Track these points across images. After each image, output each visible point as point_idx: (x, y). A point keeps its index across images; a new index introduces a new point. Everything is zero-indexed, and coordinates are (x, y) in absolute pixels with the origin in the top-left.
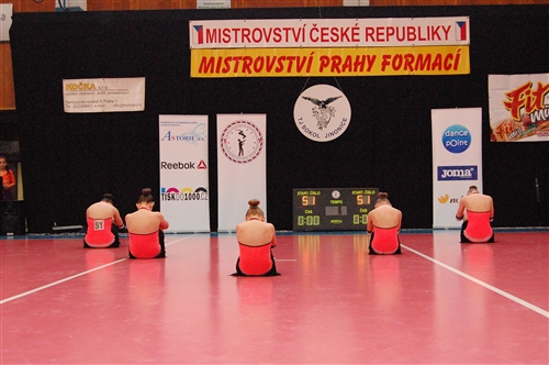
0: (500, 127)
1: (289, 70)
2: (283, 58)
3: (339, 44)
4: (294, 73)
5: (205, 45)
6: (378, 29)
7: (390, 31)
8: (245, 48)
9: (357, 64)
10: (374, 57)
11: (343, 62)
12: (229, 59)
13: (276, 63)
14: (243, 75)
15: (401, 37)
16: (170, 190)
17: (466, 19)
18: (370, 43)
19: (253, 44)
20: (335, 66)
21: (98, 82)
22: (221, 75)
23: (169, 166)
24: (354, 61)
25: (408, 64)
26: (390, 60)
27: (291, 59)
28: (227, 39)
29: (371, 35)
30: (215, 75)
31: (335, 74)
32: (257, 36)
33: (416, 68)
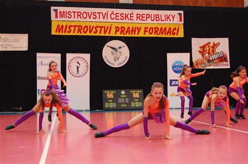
0: (197, 62)
1: (100, 33)
2: (97, 27)
3: (124, 21)
4: (102, 34)
5: (59, 19)
6: (142, 15)
7: (148, 16)
8: (79, 21)
9: (132, 31)
10: (140, 28)
11: (126, 30)
12: (71, 26)
13: (94, 29)
14: (78, 34)
15: (153, 19)
16: (42, 90)
17: (182, 12)
18: (139, 21)
19: (83, 20)
20: (122, 32)
21: (3, 36)
22: (67, 34)
23: (42, 78)
24: (131, 29)
25: (156, 32)
26: (148, 30)
27: (101, 27)
28: (70, 16)
29: (139, 17)
30: (64, 34)
31: (122, 35)
32: (85, 16)
33: (160, 34)
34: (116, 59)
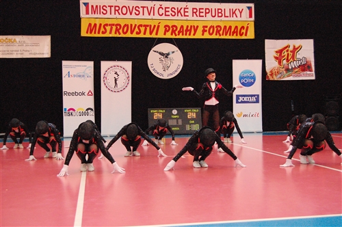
0: (271, 71)
1: (145, 34)
2: (141, 25)
3: (176, 18)
4: (148, 35)
5: (90, 15)
6: (200, 9)
7: (207, 11)
8: (117, 18)
9: (187, 30)
10: (198, 27)
11: (178, 29)
12: (107, 25)
13: (137, 28)
14: (116, 36)
15: (214, 15)
16: (69, 110)
17: (252, 5)
18: (195, 18)
19: (122, 16)
20: (173, 32)
21: (18, 38)
22: (101, 35)
23: (69, 94)
24: (185, 28)
25: (218, 32)
26: (207, 29)
27: (146, 26)
28: (105, 12)
29: (195, 13)
30: (97, 35)
31: (174, 37)
32: (124, 11)
33: (223, 34)
34: (166, 68)
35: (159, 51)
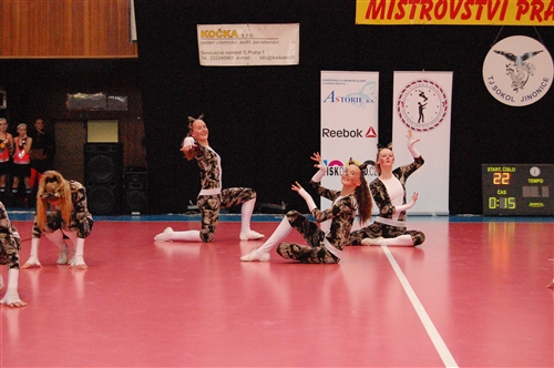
1: (478, 17)
4: (484, 21)
11: (546, 9)
12: (404, 2)
13: (463, 5)
14: (421, 22)
16: (332, 163)
20: (535, 13)
21: (241, 29)
22: (393, 22)
23: (332, 134)
27: (481, 2)
30: (385, 22)
31: (536, 23)
34: (519, 84)
35: (507, 51)
